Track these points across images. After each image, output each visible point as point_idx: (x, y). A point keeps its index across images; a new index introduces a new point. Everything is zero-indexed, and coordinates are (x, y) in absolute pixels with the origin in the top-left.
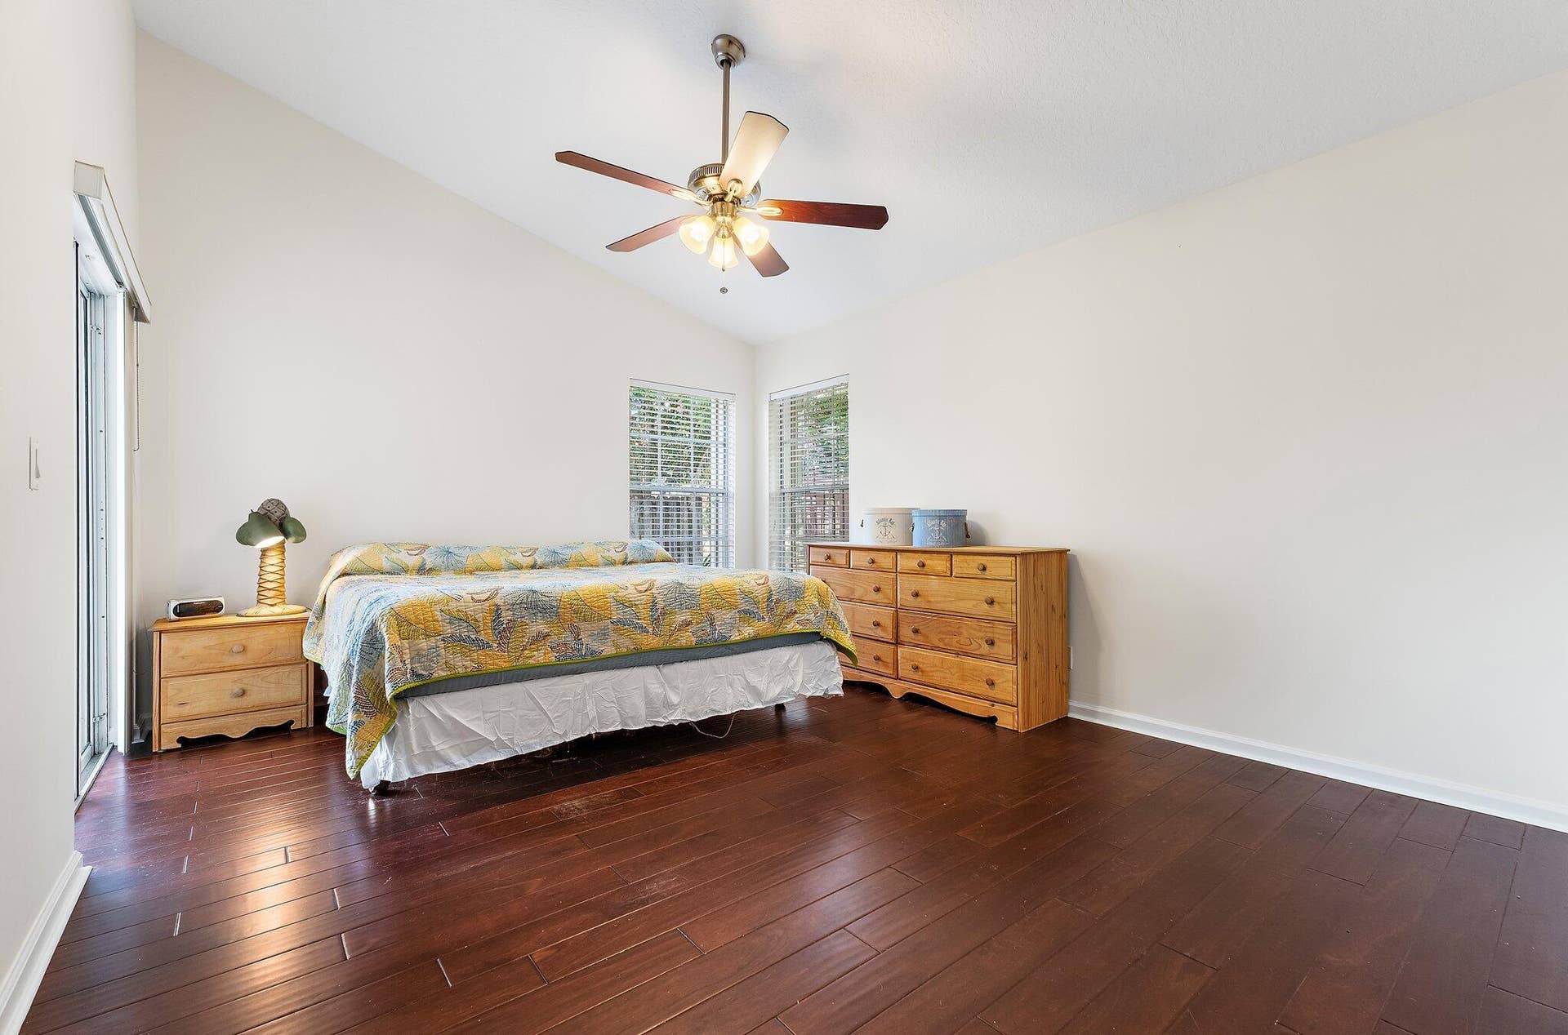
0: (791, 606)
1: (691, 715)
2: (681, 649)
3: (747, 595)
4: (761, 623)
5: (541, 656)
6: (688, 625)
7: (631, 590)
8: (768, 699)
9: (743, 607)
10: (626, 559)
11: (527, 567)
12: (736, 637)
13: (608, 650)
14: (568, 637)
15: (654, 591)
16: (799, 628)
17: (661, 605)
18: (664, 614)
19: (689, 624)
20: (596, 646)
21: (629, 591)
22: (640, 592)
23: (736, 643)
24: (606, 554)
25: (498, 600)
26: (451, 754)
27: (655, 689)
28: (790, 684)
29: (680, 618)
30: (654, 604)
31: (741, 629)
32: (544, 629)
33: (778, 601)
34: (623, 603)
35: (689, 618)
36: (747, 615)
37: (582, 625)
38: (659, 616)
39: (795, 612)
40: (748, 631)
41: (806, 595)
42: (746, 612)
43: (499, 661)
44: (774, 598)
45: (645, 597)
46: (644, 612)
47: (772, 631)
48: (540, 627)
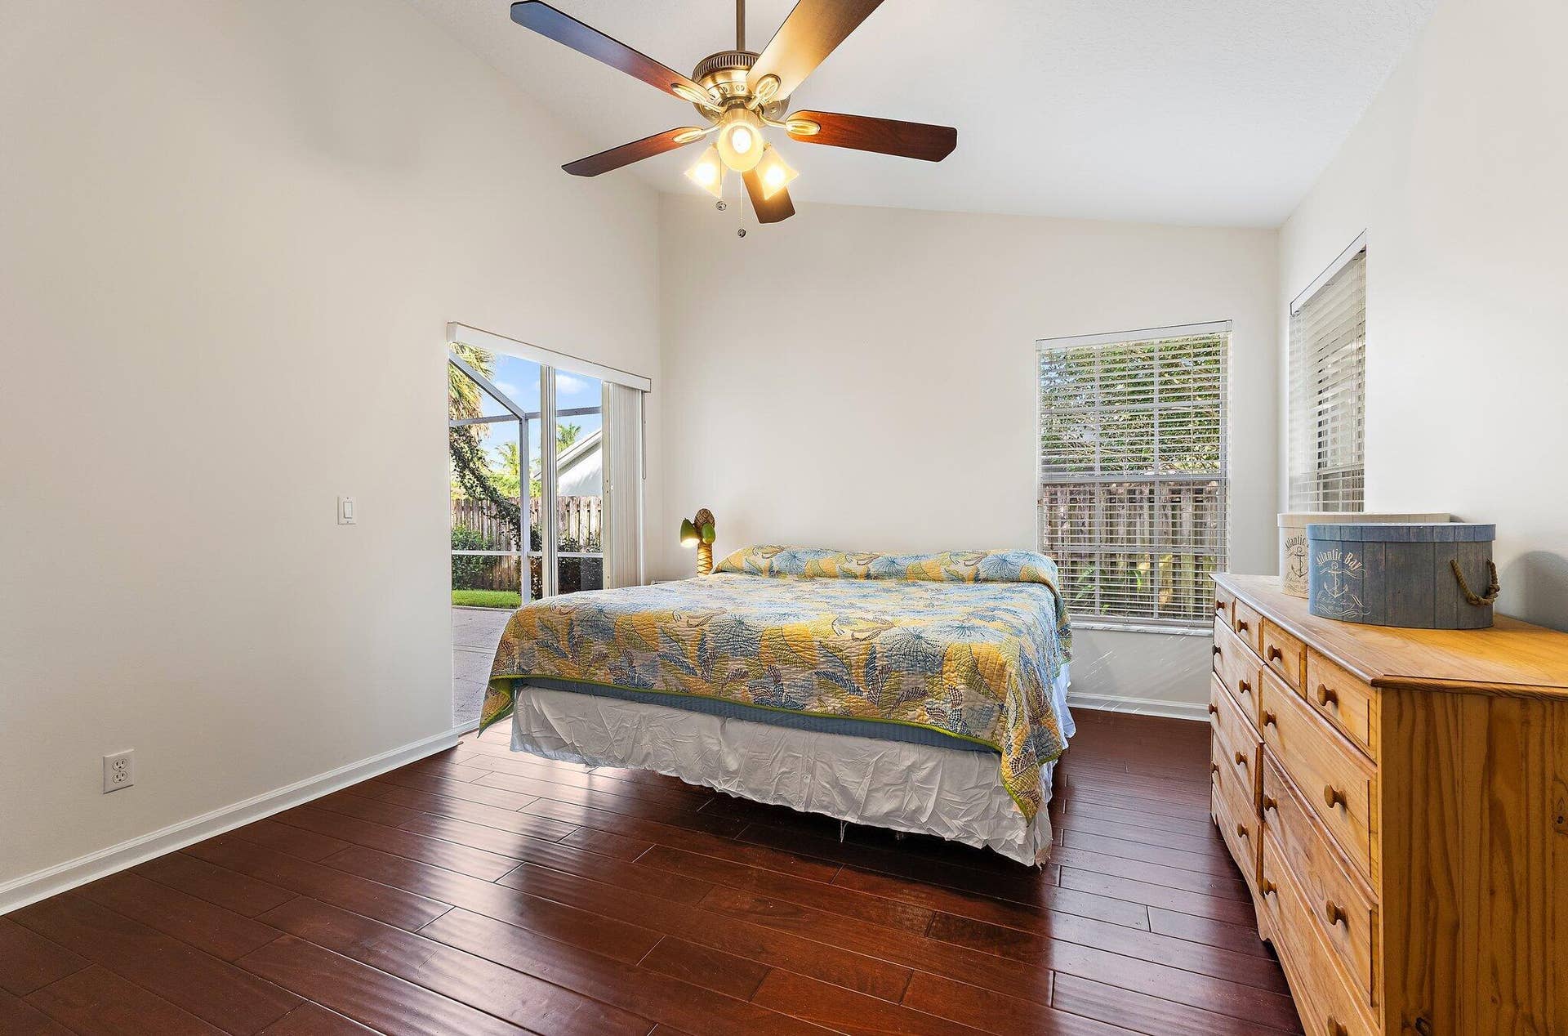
0: (909, 681)
1: (754, 791)
2: (735, 704)
3: (831, 652)
4: (854, 698)
5: (602, 676)
6: (743, 677)
7: (682, 623)
8: (867, 814)
9: (823, 667)
10: (977, 574)
11: (861, 576)
12: (814, 707)
13: (659, 686)
14: (622, 661)
15: (706, 627)
16: (928, 721)
17: (710, 645)
18: (713, 657)
19: (745, 675)
20: (647, 678)
21: (680, 623)
22: (690, 626)
23: (815, 717)
24: (953, 568)
25: (573, 616)
26: (542, 743)
27: (712, 744)
28: (912, 807)
29: (733, 666)
30: (703, 642)
31: (824, 698)
32: (603, 648)
33: (886, 670)
34: (672, 637)
35: (745, 668)
36: (831, 681)
37: (635, 653)
38: (708, 659)
39: (924, 694)
40: (833, 704)
41: (945, 669)
42: (831, 676)
43: (572, 672)
44: (879, 663)
45: (694, 632)
46: (692, 650)
47: (878, 714)
48: (600, 647)
